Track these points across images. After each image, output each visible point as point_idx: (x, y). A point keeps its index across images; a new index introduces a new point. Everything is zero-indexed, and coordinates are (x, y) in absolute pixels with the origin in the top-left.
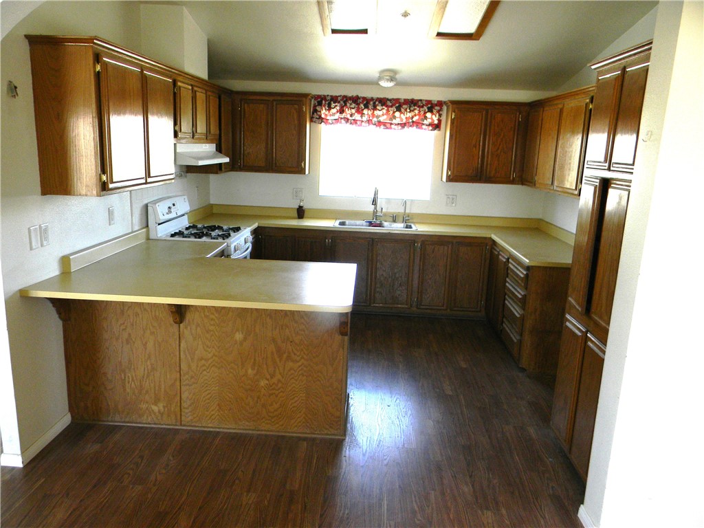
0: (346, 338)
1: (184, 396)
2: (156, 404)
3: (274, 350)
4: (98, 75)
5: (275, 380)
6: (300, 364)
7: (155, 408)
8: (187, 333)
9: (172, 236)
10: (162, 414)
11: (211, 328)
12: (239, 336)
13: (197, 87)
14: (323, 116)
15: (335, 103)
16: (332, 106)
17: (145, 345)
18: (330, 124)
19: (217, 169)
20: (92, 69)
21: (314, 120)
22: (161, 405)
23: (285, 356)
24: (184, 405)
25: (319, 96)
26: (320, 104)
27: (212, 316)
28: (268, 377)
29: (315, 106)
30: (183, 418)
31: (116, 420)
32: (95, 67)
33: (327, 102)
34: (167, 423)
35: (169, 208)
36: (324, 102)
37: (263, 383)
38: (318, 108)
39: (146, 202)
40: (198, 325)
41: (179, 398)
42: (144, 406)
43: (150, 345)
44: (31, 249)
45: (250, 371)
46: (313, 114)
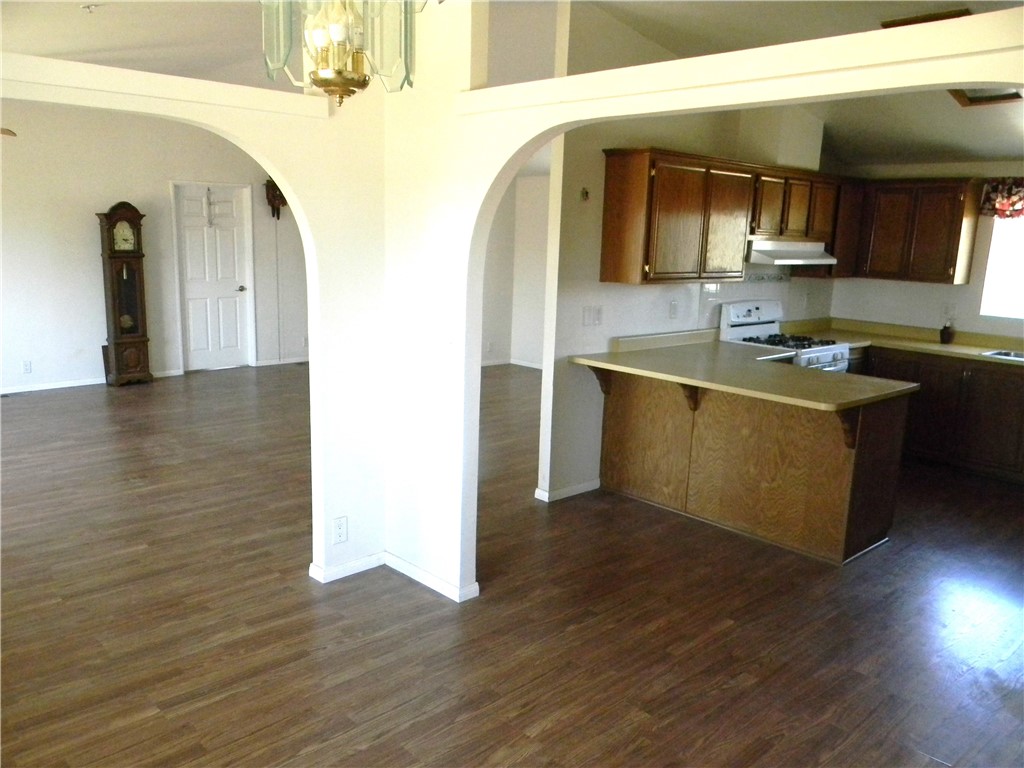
0: (854, 451)
1: (692, 482)
2: (666, 486)
3: (778, 453)
4: (652, 180)
5: (775, 485)
6: (802, 471)
7: (665, 489)
8: (700, 421)
9: (744, 340)
10: (671, 498)
11: (722, 419)
12: (745, 432)
13: (793, 179)
14: (997, 206)
15: (1017, 187)
16: (1013, 192)
17: (664, 427)
18: (1008, 216)
19: (825, 272)
20: (647, 173)
21: (985, 211)
22: (671, 487)
23: (787, 461)
24: (691, 492)
25: (994, 180)
26: (995, 190)
27: (724, 408)
28: (770, 480)
29: (988, 193)
30: (688, 505)
31: (635, 493)
32: (650, 172)
33: (1007, 187)
34: (673, 506)
35: (749, 311)
36: (1000, 187)
37: (764, 485)
38: (993, 196)
39: (720, 302)
40: (710, 415)
41: (685, 485)
42: (656, 485)
43: (669, 426)
44: (584, 325)
45: (752, 470)
46: (984, 203)
